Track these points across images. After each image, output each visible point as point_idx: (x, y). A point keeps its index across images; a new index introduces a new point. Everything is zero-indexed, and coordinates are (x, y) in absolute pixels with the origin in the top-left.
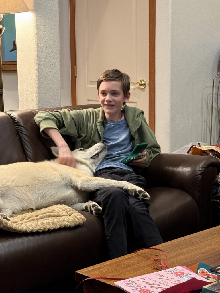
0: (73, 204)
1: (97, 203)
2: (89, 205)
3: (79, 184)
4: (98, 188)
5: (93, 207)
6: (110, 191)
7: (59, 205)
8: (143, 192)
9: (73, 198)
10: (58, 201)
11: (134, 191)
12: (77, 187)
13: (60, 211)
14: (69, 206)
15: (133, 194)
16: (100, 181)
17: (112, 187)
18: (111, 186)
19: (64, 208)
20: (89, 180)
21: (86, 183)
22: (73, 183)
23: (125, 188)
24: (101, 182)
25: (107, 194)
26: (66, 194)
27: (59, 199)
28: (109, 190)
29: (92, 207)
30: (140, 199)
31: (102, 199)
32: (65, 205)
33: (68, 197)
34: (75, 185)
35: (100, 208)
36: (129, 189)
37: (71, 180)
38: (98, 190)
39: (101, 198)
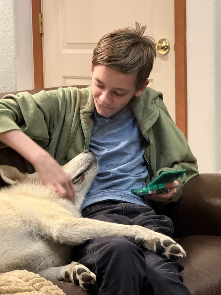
0: (43, 269)
1: (85, 266)
2: (73, 270)
3: (55, 231)
4: (89, 239)
5: (79, 274)
6: (110, 245)
7: (18, 271)
8: (171, 243)
9: (43, 257)
10: (15, 263)
11: (156, 242)
12: (50, 236)
13: (20, 283)
14: (35, 273)
15: (153, 248)
16: (92, 226)
17: (114, 236)
18: (112, 235)
19: (27, 276)
20: (72, 224)
21: (67, 229)
22: (44, 231)
23: (138, 239)
24: (94, 227)
25: (104, 249)
26: (30, 251)
27: (17, 261)
28: (109, 243)
29: (77, 274)
30: (167, 256)
31: (96, 260)
32: (29, 271)
33: (34, 256)
34: (46, 234)
35: (93, 275)
36: (145, 239)
37: (40, 225)
38: (88, 242)
39: (93, 258)
